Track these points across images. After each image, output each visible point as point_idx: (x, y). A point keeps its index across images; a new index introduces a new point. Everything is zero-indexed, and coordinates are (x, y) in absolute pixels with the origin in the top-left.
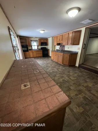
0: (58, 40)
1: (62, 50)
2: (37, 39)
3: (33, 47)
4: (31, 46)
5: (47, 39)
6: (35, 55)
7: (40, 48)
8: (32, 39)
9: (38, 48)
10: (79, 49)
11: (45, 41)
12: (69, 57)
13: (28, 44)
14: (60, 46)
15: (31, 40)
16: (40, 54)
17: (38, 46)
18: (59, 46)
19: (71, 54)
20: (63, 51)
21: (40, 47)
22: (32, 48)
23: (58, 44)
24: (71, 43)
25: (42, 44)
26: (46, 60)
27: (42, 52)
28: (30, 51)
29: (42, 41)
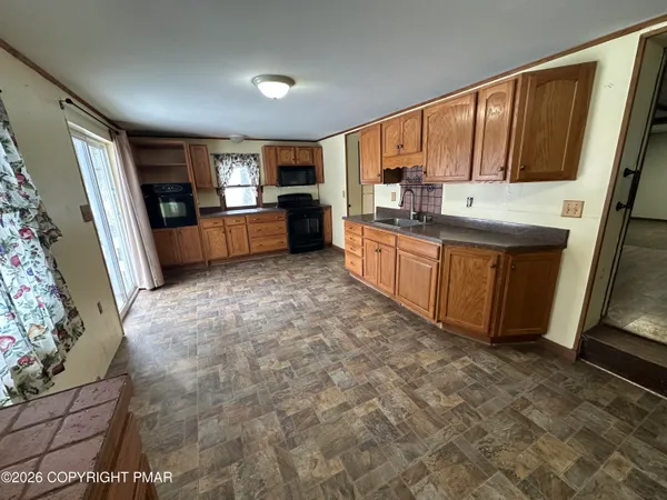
0: (390, 150)
1: (419, 216)
2: (257, 148)
3: (228, 193)
4: (220, 190)
5: (313, 147)
6: (240, 245)
7: (276, 200)
8: (224, 148)
9: (259, 199)
10: (574, 209)
11: (305, 159)
12: (490, 273)
13: (191, 180)
14: (407, 189)
15: (217, 156)
16: (275, 236)
17: (260, 189)
18: (397, 188)
19: (510, 251)
20: (431, 223)
21: (272, 195)
22: (223, 199)
23: (391, 176)
24: (504, 169)
25: (285, 174)
26: (313, 276)
27: (284, 224)
28: (205, 223)
29: (288, 158)
